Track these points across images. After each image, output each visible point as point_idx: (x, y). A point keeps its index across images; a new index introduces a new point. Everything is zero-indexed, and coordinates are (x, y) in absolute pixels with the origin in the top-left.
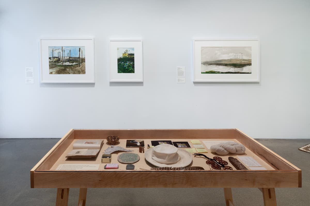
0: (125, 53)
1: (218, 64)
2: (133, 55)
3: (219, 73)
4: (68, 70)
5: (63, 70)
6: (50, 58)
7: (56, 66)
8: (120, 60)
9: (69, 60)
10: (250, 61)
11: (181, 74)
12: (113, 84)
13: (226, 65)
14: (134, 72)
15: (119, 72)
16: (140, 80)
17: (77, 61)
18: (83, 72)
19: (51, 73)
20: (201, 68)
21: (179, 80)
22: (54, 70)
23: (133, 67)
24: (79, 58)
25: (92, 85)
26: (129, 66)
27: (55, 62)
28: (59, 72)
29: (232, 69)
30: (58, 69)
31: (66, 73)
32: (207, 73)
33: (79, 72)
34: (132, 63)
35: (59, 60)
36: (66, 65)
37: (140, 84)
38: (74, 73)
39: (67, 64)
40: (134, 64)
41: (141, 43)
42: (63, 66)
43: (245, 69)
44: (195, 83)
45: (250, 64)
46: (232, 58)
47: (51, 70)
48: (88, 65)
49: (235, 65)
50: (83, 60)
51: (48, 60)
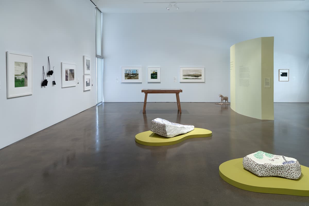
0: (154, 72)
1: (189, 75)
2: (157, 72)
3: (189, 79)
4: (132, 78)
5: (130, 78)
6: (125, 74)
7: (127, 76)
8: (152, 74)
9: (132, 74)
10: (201, 74)
11: (175, 79)
12: (149, 83)
13: (192, 76)
14: (157, 79)
15: (151, 79)
16: (160, 81)
17: (135, 75)
18: (138, 78)
19: (125, 79)
20: (182, 77)
21: (174, 81)
22: (127, 78)
23: (157, 77)
24: (136, 73)
25: (141, 83)
26: (155, 76)
27: (127, 75)
28: (128, 79)
29: (194, 78)
30: (128, 77)
32: (185, 79)
33: (136, 79)
34: (156, 75)
35: (128, 74)
36: (131, 76)
37: (159, 83)
38: (134, 79)
39: (132, 76)
41: (160, 68)
42: (130, 76)
43: (199, 78)
44: (180, 82)
45: (201, 76)
46: (195, 73)
47: (125, 78)
48: (140, 76)
49: (195, 76)
50: (138, 74)
51: (124, 74)
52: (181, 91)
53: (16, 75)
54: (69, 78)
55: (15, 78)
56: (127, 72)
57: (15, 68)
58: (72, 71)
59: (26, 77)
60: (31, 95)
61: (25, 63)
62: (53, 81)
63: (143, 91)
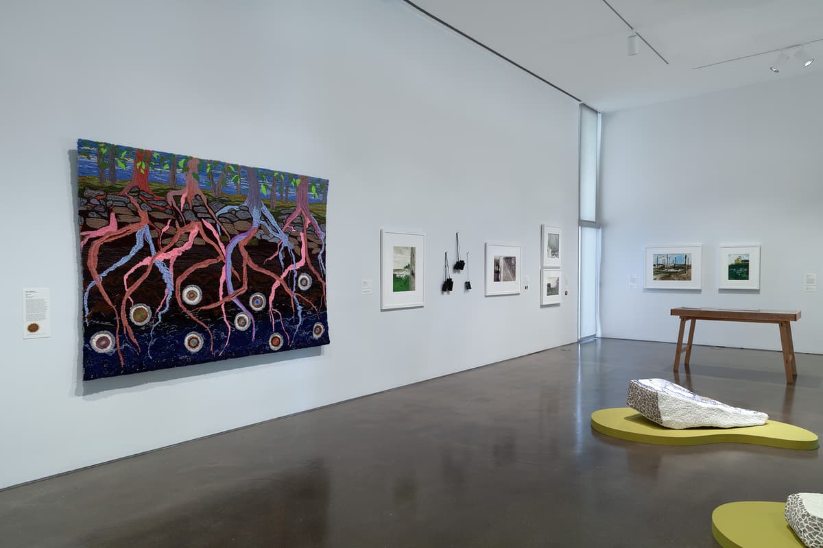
0: (738, 260)
2: (748, 261)
4: (672, 276)
5: (668, 277)
6: (654, 265)
7: (660, 273)
8: (731, 267)
9: (674, 267)
11: (810, 281)
12: (722, 291)
14: (748, 279)
15: (729, 279)
16: (756, 287)
17: (682, 268)
18: (689, 278)
19: (655, 279)
21: (807, 289)
22: (658, 276)
23: (748, 274)
24: (685, 264)
25: (699, 291)
26: (742, 273)
27: (659, 269)
28: (663, 279)
30: (662, 275)
31: (670, 280)
33: (684, 279)
34: (745, 270)
35: (663, 267)
36: (670, 272)
37: (756, 291)
38: (679, 280)
39: (672, 270)
40: (748, 271)
41: (758, 249)
42: (667, 272)
47: (655, 277)
48: (695, 272)
50: (689, 267)
51: (653, 267)
52: (795, 317)
53: (395, 270)
54: (502, 275)
55: (395, 275)
56: (661, 262)
57: (395, 257)
58: (509, 261)
59: (413, 274)
60: (422, 307)
61: (412, 248)
62: (466, 283)
63: (673, 312)
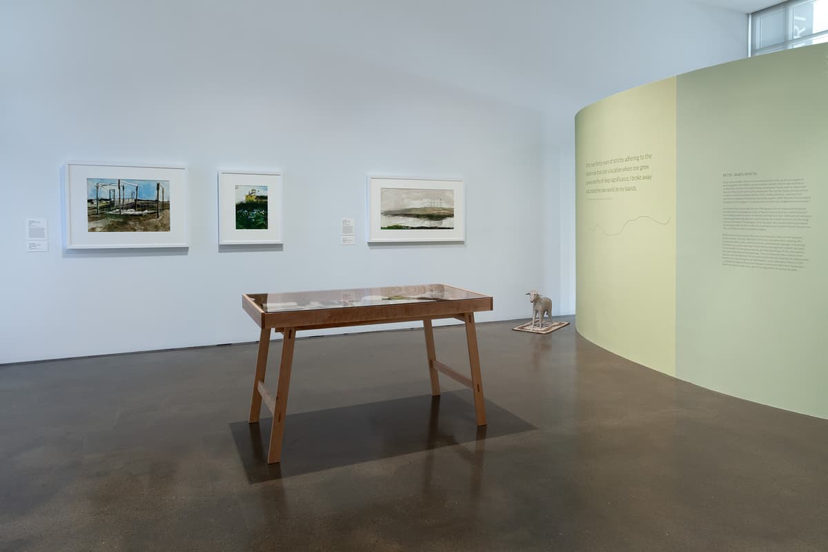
0: (250, 195)
1: (406, 214)
2: (266, 198)
3: (407, 228)
4: (131, 223)
5: (122, 224)
6: (90, 201)
7: (103, 216)
8: (240, 207)
9: (134, 206)
10: (452, 210)
11: (348, 230)
12: (224, 248)
13: (418, 216)
14: (266, 227)
15: (237, 227)
16: (278, 241)
17: (152, 208)
18: (166, 227)
19: (93, 230)
20: (380, 220)
21: (344, 240)
22: (99, 224)
23: (266, 219)
24: (157, 201)
25: (183, 250)
26: (258, 217)
27: (102, 208)
28: (110, 228)
29: (427, 223)
30: (109, 221)
31: (127, 230)
32: (389, 228)
33: (156, 229)
34: (263, 212)
35: (110, 205)
36: (127, 215)
37: (278, 247)
38: (145, 230)
39: (131, 212)
40: (266, 214)
41: (280, 178)
42: (120, 216)
43: (445, 223)
44: (371, 244)
45: (452, 216)
46: (426, 205)
47: (93, 225)
48: (176, 215)
49: (431, 217)
50: (166, 206)
51: (86, 205)
56: (104, 194)
